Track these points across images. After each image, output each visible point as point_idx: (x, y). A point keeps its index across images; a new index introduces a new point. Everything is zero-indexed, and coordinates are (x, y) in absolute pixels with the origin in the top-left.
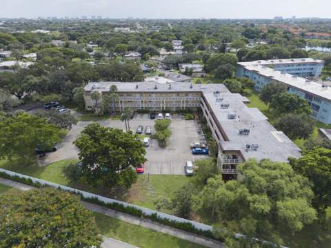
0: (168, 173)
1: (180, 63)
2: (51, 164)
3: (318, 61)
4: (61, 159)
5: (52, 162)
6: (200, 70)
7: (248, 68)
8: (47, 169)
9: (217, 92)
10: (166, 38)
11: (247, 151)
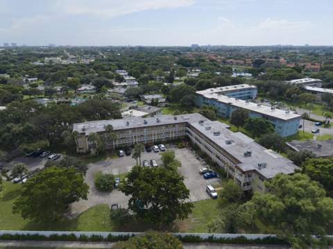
0: (197, 200)
1: (141, 94)
2: (81, 214)
3: (253, 86)
4: (88, 207)
5: (81, 212)
6: (164, 100)
7: (206, 96)
8: (80, 220)
9: (202, 122)
10: (108, 68)
11: (259, 169)
